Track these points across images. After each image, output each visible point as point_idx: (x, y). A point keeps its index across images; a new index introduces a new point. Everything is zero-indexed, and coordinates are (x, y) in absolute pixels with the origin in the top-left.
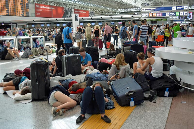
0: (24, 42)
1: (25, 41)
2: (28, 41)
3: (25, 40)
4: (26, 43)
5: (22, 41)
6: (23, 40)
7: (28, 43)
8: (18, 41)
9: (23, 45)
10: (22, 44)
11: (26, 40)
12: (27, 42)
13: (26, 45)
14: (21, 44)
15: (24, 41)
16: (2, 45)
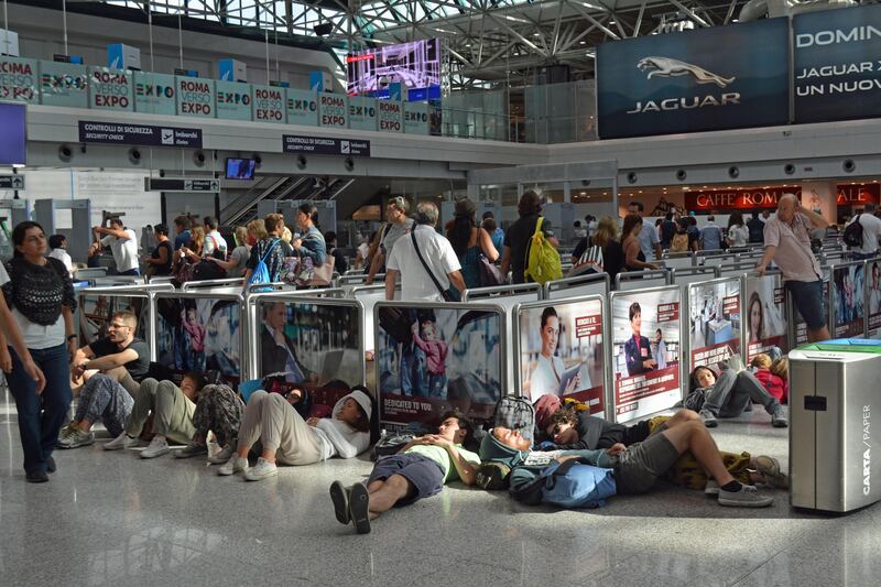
0: (308, 327)
1: (316, 327)
2: (337, 328)
3: (310, 314)
4: (324, 342)
5: (291, 322)
6: (297, 313)
7: (335, 344)
8: (265, 316)
9: (299, 351)
10: (288, 340)
11: (325, 318)
12: (326, 336)
13: (321, 354)
14: (281, 342)
15: (305, 321)
16: (174, 329)
